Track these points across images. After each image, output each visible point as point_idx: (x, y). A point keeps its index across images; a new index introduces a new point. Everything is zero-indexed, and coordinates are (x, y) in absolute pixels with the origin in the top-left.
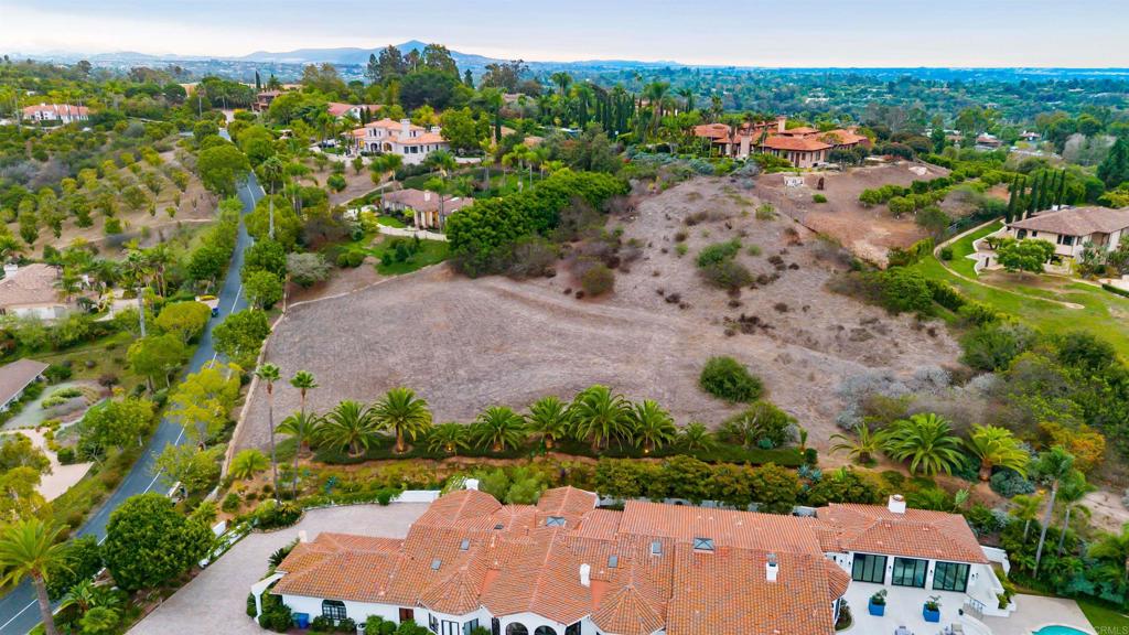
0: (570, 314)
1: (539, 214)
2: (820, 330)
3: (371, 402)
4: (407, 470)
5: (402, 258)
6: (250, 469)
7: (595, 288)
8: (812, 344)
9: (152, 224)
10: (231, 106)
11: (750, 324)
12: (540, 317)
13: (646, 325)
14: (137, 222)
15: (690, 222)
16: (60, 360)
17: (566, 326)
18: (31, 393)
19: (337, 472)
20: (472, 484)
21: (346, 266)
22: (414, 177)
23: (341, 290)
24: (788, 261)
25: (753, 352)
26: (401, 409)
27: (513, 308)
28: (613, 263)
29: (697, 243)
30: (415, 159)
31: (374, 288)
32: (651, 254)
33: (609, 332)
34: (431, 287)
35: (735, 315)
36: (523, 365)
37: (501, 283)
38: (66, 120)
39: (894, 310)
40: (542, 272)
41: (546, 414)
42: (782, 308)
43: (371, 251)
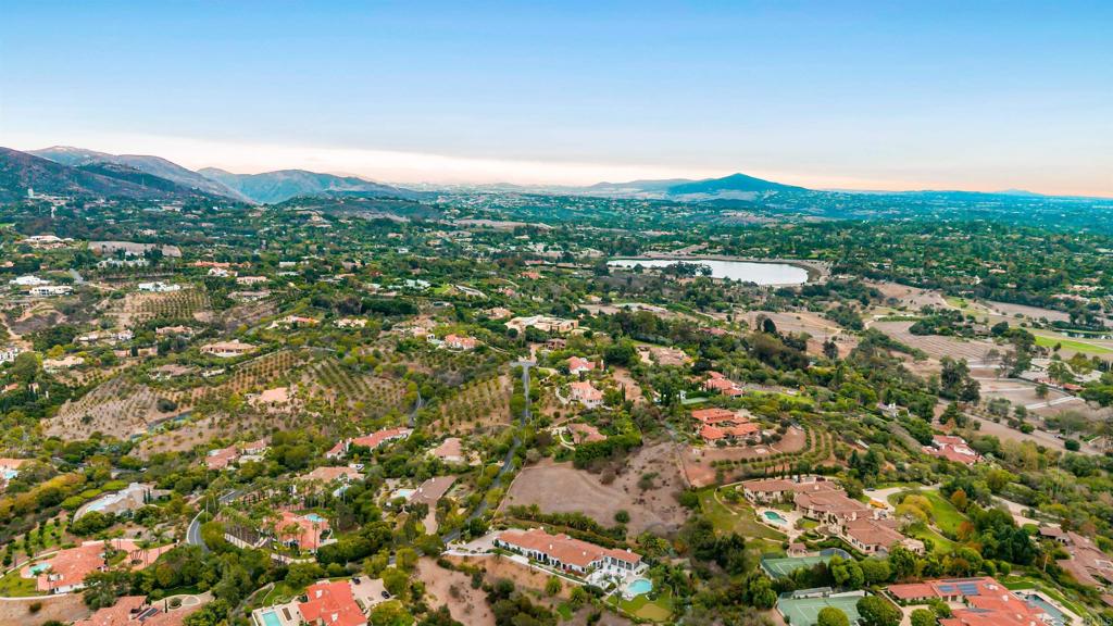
0: (596, 488)
1: (606, 449)
2: (657, 508)
3: (527, 505)
4: (533, 524)
5: (563, 456)
6: (499, 516)
7: (607, 481)
8: (653, 511)
9: (491, 424)
10: (537, 342)
11: (642, 501)
12: (588, 488)
13: (614, 496)
14: (486, 422)
15: (650, 462)
16: (460, 476)
17: (593, 492)
18: (452, 486)
19: (519, 522)
20: (542, 528)
21: (545, 456)
22: (588, 415)
23: (541, 466)
24: (668, 483)
25: (635, 510)
26: (534, 508)
27: (583, 483)
28: (618, 473)
29: (647, 471)
30: (590, 406)
31: (552, 467)
32: (631, 471)
33: (603, 497)
34: (566, 471)
35: (639, 498)
36: (574, 502)
37: (584, 473)
38: (465, 348)
39: (682, 505)
40: (597, 472)
41: (568, 516)
42: (654, 498)
43: (554, 451)
